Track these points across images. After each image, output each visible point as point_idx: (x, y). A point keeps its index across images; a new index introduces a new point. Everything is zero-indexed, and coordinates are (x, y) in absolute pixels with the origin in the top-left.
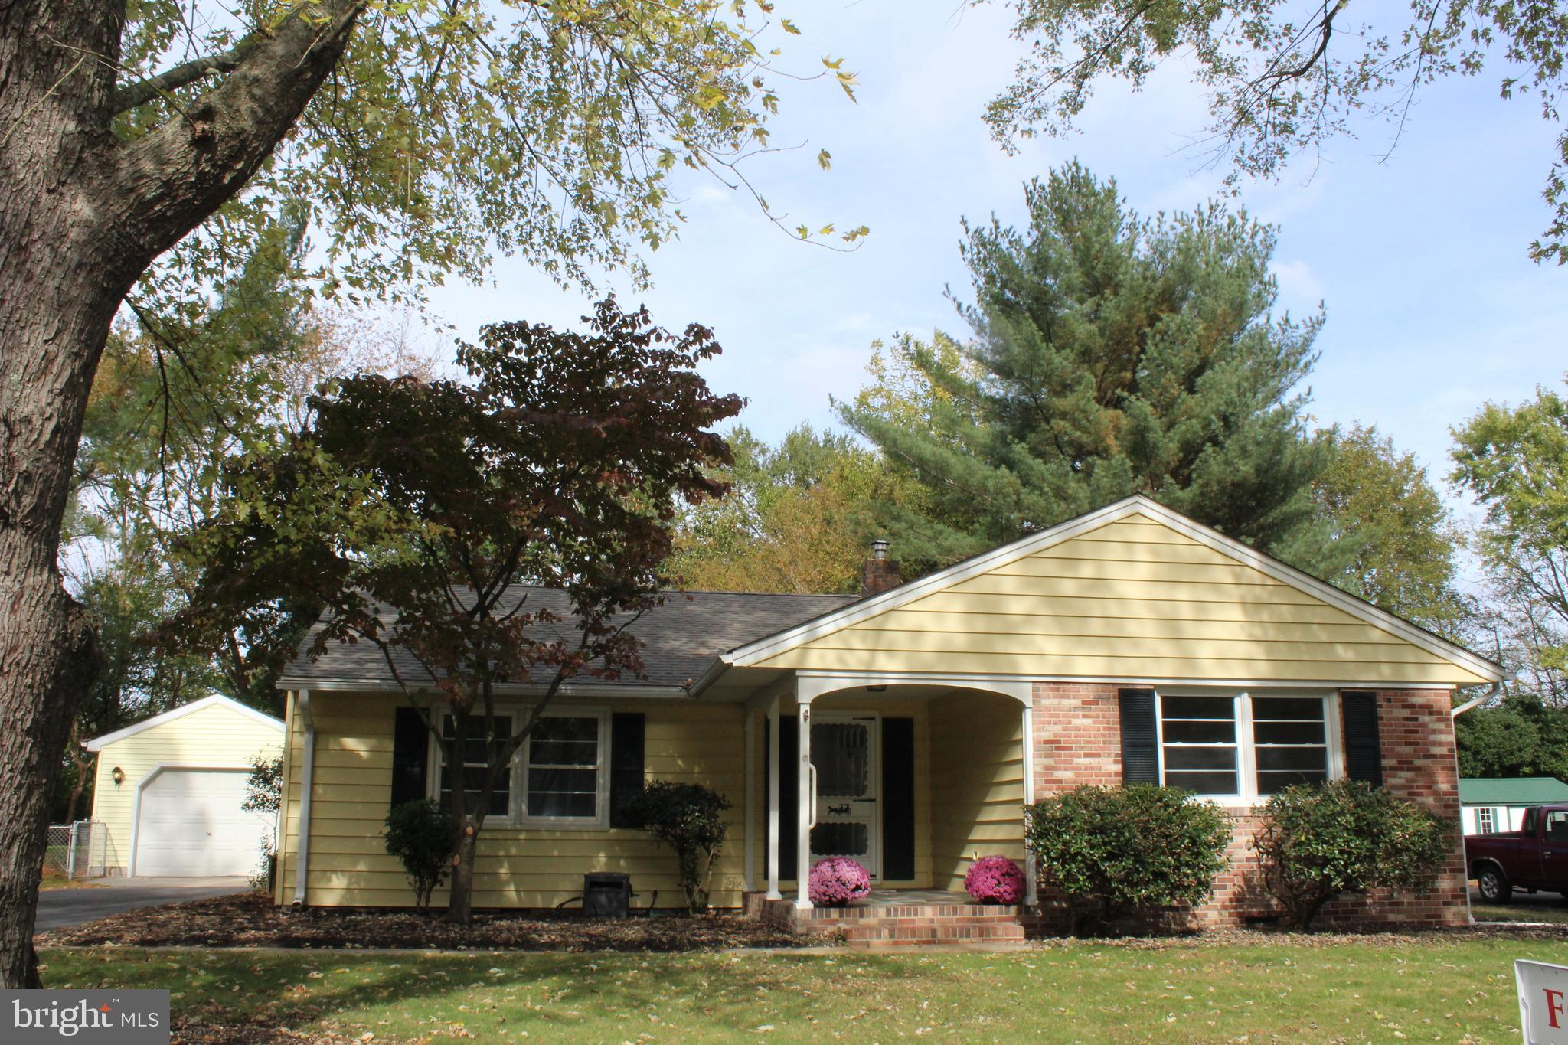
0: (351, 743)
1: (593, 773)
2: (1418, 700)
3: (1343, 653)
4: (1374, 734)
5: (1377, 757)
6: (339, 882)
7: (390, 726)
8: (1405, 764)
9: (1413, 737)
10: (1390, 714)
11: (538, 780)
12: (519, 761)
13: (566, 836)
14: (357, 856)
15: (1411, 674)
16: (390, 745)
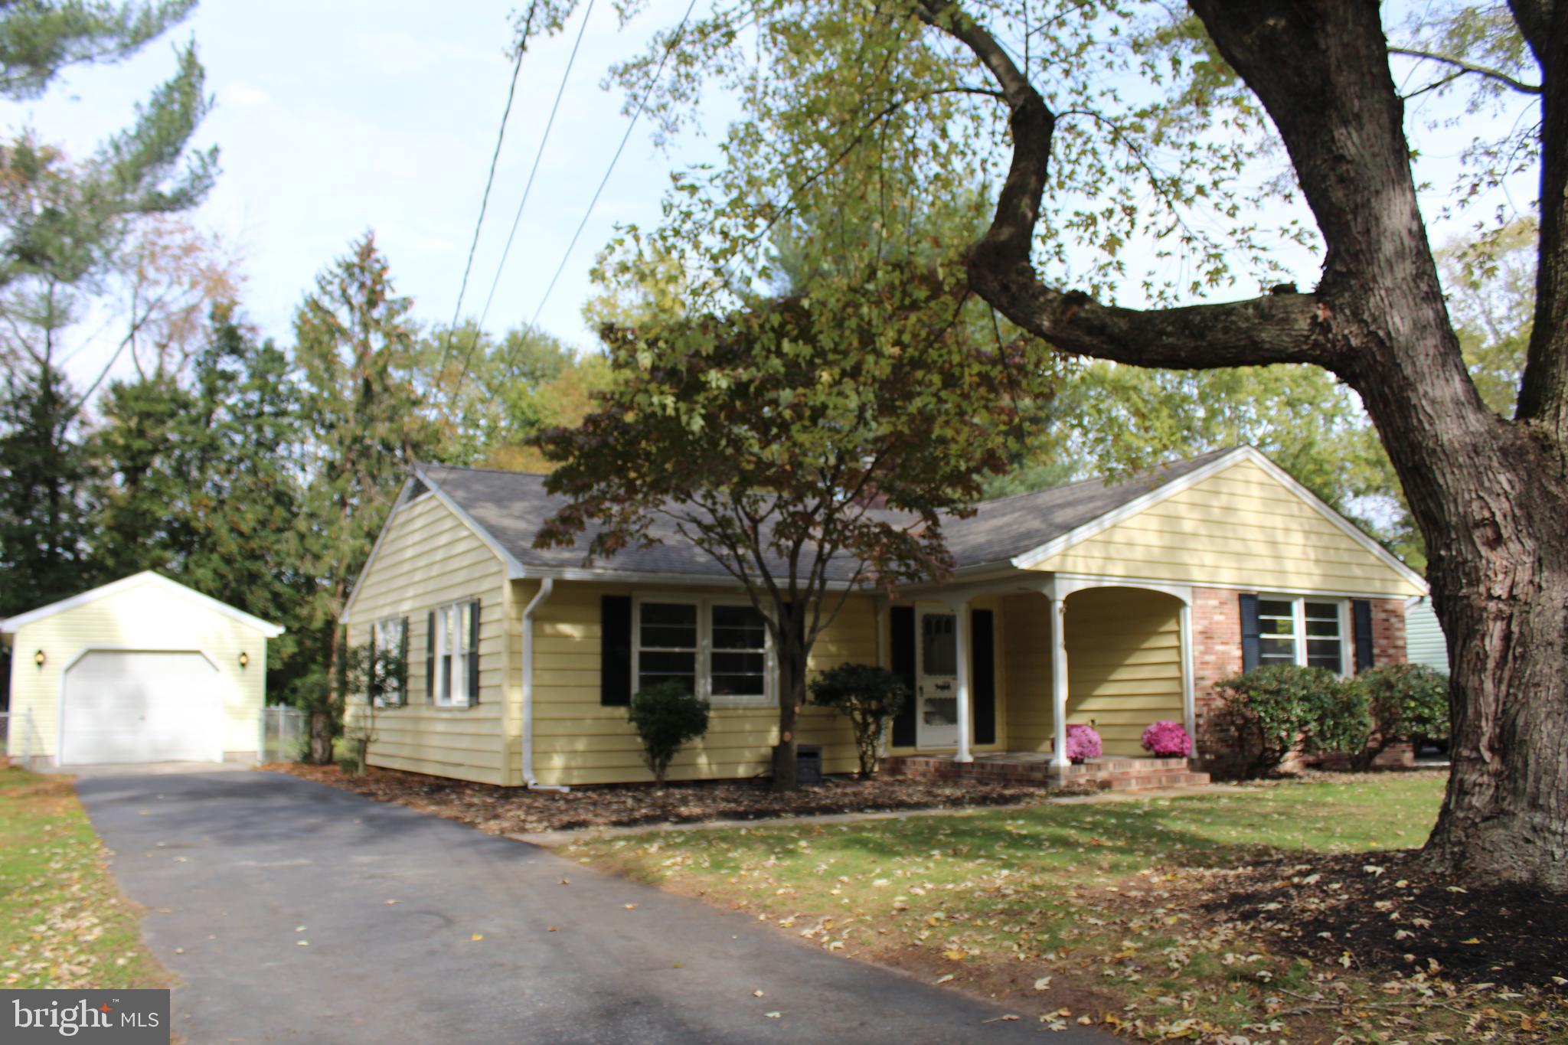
0: (566, 628)
1: (761, 656)
2: (1389, 607)
3: (1357, 571)
4: (1369, 631)
5: (1371, 646)
6: (558, 761)
7: (596, 613)
8: (1384, 653)
9: (1387, 633)
10: (1377, 615)
11: (718, 662)
12: (704, 647)
13: (749, 713)
14: (573, 736)
15: (1390, 590)
16: (597, 630)
